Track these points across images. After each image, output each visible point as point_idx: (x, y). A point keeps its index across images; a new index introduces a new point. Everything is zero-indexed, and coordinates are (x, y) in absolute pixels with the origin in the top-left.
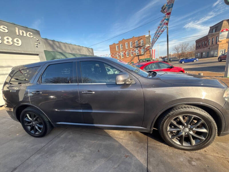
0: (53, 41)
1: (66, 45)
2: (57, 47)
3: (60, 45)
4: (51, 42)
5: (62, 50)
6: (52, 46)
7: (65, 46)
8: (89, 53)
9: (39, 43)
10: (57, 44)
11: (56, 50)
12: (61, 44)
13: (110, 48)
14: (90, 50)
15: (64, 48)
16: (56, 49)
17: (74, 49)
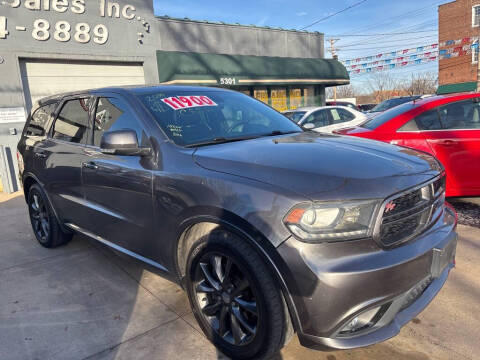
0: (184, 22)
1: (222, 29)
2: (194, 39)
3: (201, 31)
4: (176, 26)
5: (207, 46)
6: (177, 37)
7: (218, 34)
8: (304, 48)
9: (148, 31)
10: (194, 30)
11: (187, 48)
12: (207, 29)
13: (440, 15)
14: (310, 40)
15: (212, 40)
16: (190, 44)
17: (244, 41)
